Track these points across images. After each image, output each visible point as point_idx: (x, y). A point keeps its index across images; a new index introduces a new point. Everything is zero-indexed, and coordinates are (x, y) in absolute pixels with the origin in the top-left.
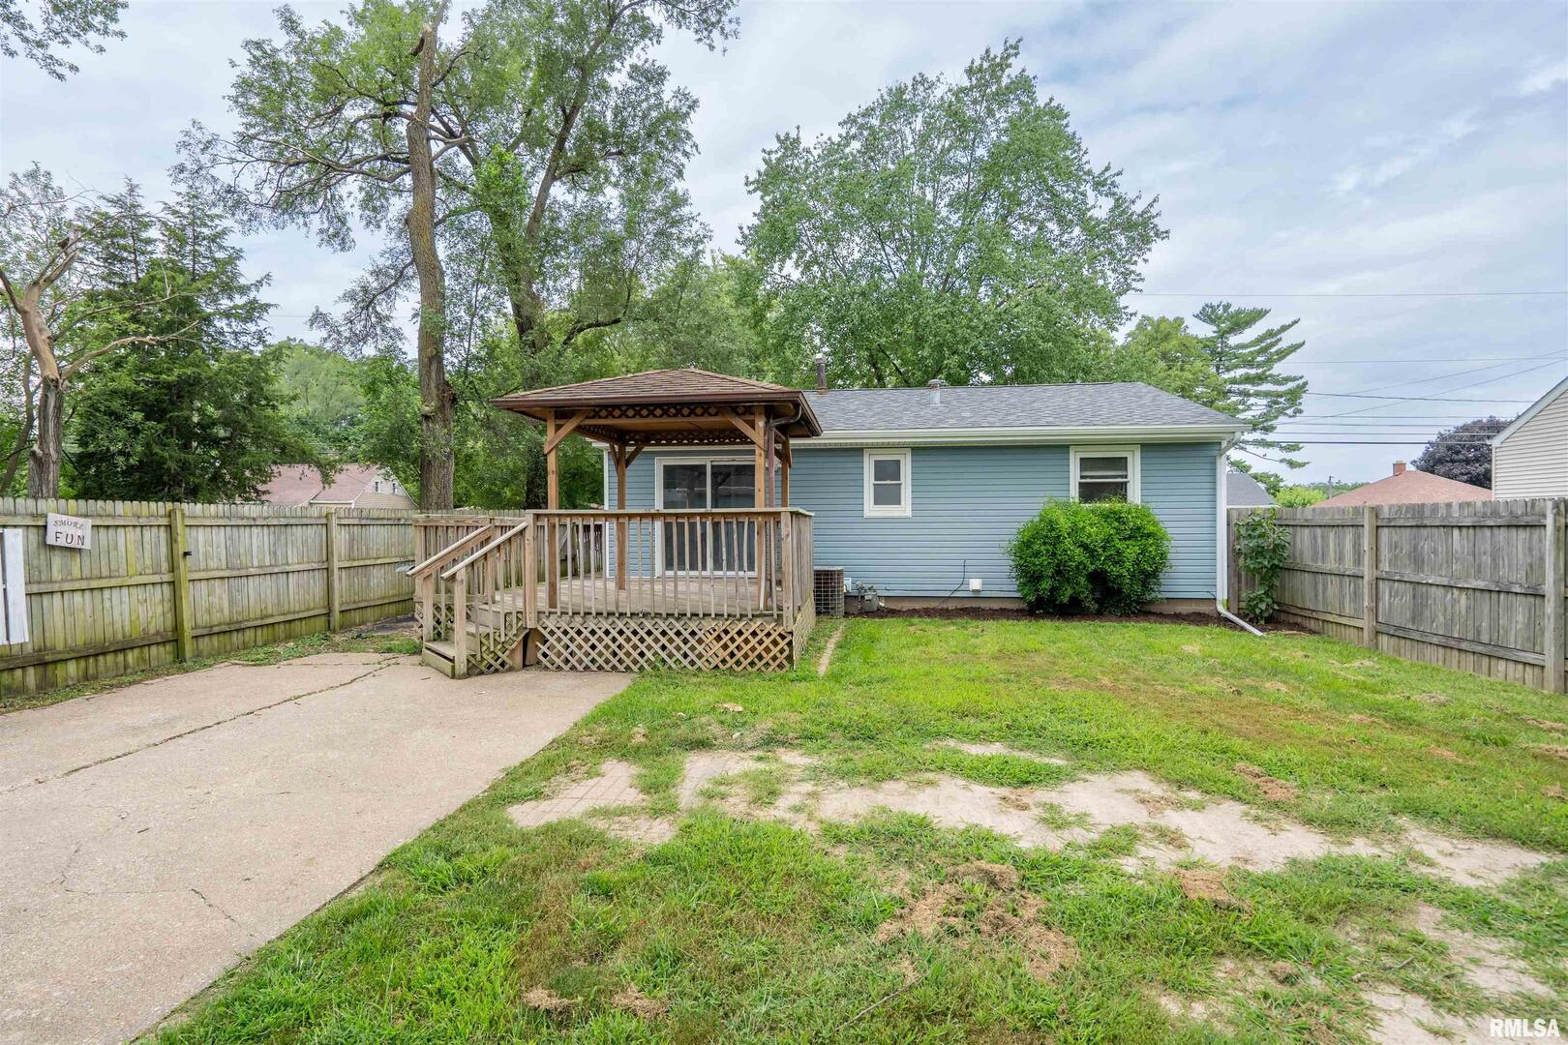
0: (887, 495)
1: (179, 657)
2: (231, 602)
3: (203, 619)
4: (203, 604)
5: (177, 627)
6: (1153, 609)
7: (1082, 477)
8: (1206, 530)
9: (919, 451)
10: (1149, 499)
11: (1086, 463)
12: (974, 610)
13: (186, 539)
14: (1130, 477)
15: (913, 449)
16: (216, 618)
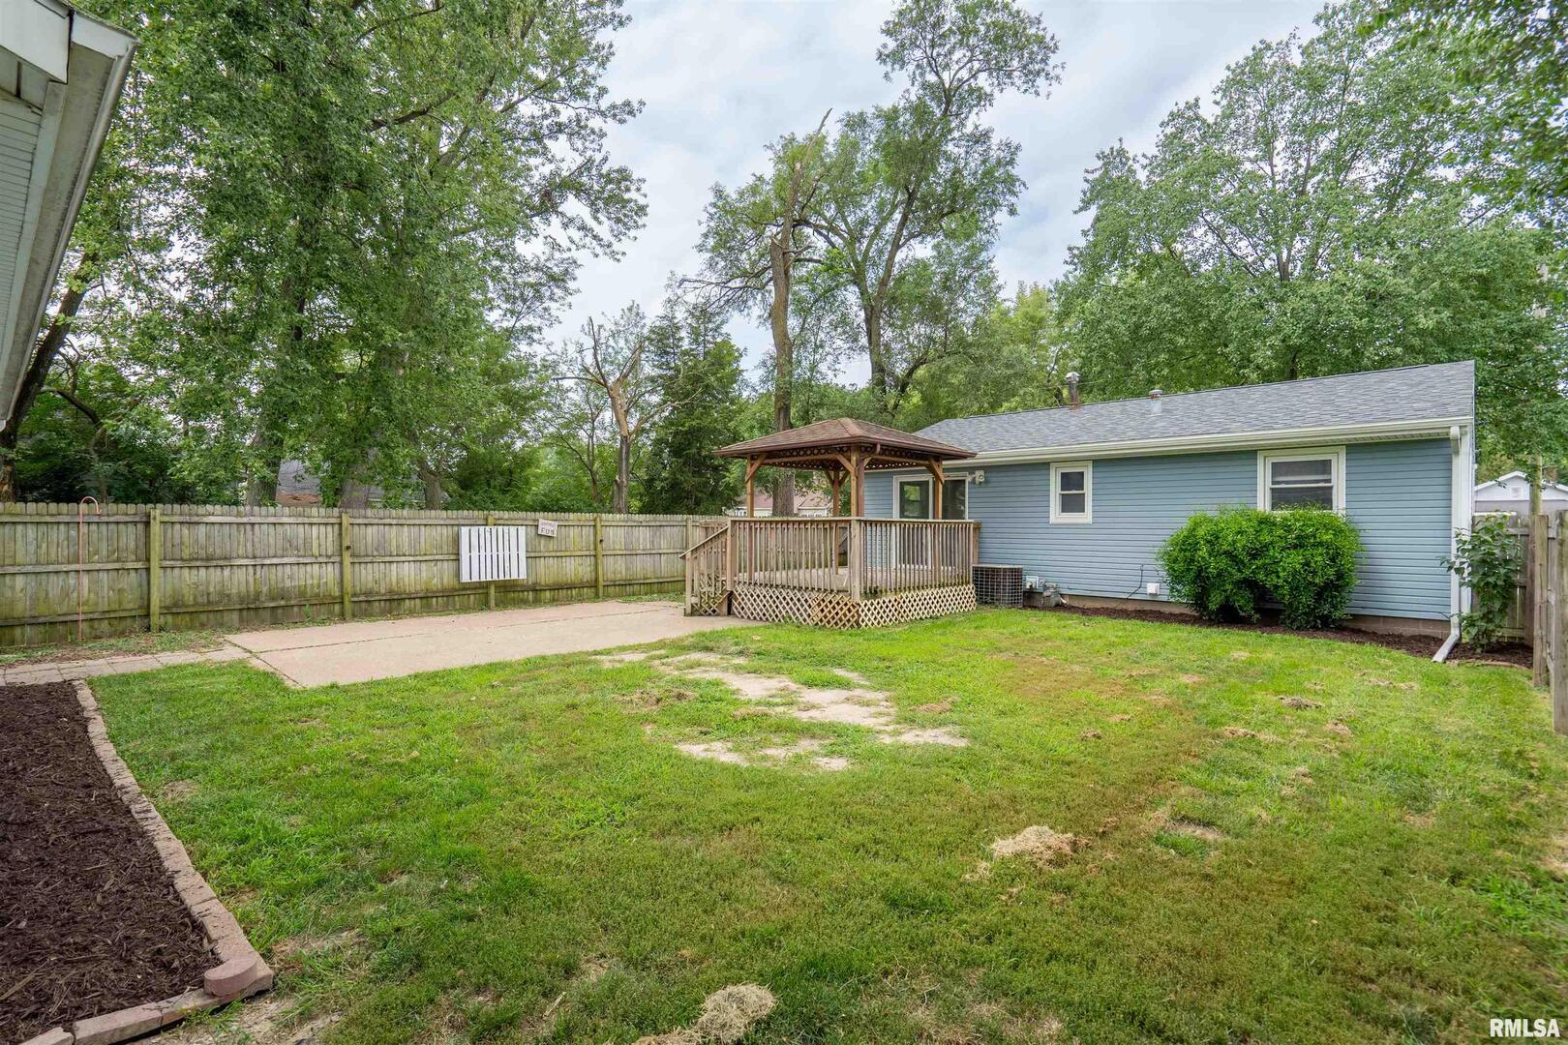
0: (1073, 504)
1: (597, 596)
2: (627, 569)
3: (611, 576)
4: (611, 569)
5: (597, 580)
6: (1363, 626)
7: (1273, 483)
8: (1440, 541)
9: (1101, 463)
10: (1356, 505)
11: (1278, 469)
12: (1149, 612)
13: (603, 533)
14: (1334, 483)
15: (1094, 461)
16: (618, 577)
